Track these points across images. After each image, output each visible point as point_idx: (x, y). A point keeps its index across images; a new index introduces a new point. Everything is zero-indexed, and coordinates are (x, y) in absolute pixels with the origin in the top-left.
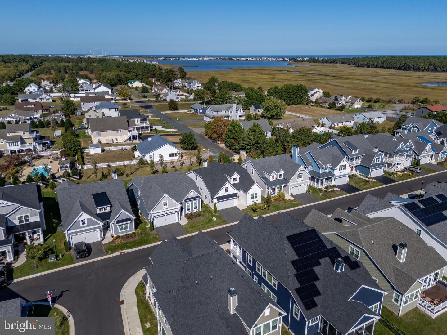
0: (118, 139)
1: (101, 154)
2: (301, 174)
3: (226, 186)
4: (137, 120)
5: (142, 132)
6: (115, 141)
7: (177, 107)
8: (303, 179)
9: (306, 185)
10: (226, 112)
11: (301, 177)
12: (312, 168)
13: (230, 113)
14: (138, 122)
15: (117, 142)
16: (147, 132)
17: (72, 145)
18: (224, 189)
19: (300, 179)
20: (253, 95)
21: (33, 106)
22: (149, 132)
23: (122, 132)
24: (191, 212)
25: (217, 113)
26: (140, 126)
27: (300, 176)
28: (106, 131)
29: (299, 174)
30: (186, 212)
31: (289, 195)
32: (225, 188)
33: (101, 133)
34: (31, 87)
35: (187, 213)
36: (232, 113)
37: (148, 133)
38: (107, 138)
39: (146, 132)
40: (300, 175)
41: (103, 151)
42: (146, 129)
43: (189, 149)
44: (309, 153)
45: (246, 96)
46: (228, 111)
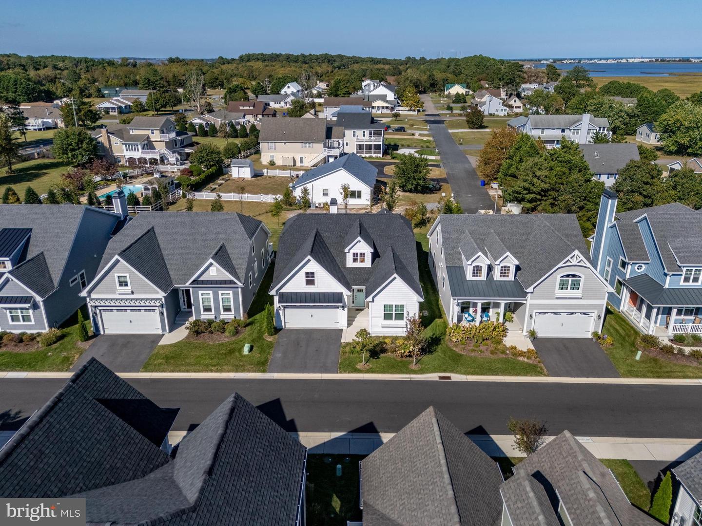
0: (304, 160)
1: (250, 179)
2: (574, 276)
3: (307, 269)
4: (364, 132)
5: (368, 155)
6: (298, 164)
7: (482, 122)
8: (580, 295)
9: (594, 315)
10: (563, 131)
11: (575, 286)
12: (647, 269)
13: (574, 133)
14: (364, 135)
15: (302, 165)
16: (376, 155)
17: (203, 157)
18: (302, 274)
19: (569, 293)
20: (655, 103)
21: (252, 108)
22: (381, 155)
23: (313, 147)
24: (213, 317)
25: (543, 133)
26: (364, 143)
27: (572, 282)
28: (285, 143)
29: (568, 276)
30: (200, 315)
31: (525, 333)
32: (307, 273)
33: (275, 145)
34: (289, 87)
35: (202, 317)
36: (577, 133)
37: (377, 158)
38: (286, 155)
39: (374, 155)
40: (570, 279)
41: (257, 175)
42: (375, 149)
43: (411, 191)
44: (645, 218)
45: (638, 105)
46: (570, 130)
